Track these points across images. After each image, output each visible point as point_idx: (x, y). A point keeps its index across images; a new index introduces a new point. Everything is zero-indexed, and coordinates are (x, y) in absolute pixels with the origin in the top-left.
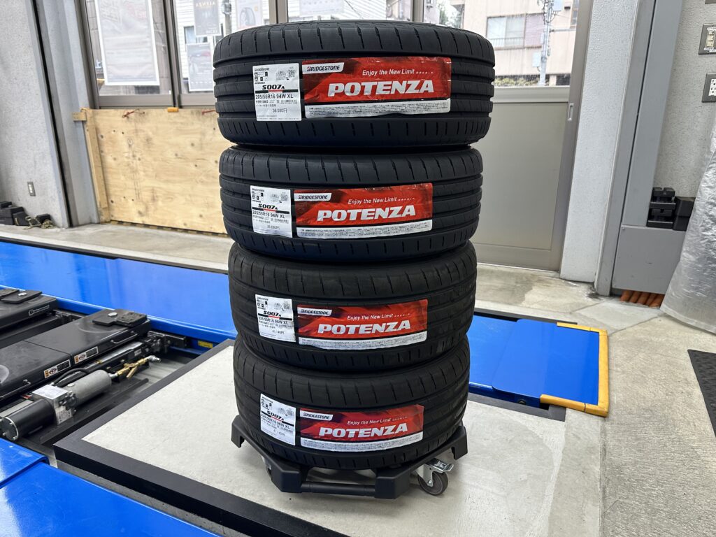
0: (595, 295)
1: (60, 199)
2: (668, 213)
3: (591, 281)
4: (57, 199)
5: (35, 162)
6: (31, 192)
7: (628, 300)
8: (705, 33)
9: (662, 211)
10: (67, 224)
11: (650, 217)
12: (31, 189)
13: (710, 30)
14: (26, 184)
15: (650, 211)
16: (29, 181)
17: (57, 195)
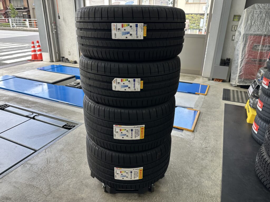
0: (209, 80)
3: (208, 77)
5: (71, 47)
6: (69, 54)
7: (215, 81)
8: (232, 27)
15: (220, 62)
16: (69, 51)
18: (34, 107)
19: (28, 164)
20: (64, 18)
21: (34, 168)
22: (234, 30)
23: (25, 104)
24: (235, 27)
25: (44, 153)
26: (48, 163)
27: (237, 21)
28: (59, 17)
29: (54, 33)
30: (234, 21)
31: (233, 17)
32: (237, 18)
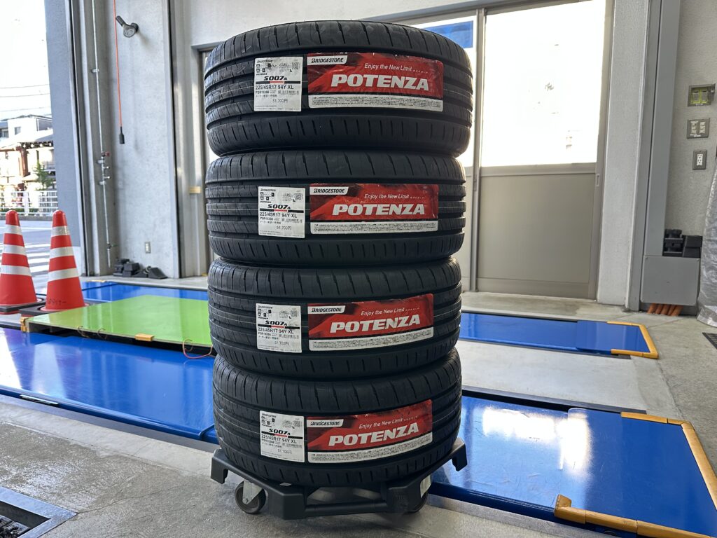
0: (628, 311)
1: (174, 254)
2: (678, 245)
3: (622, 304)
4: (171, 255)
5: (155, 226)
6: (147, 250)
7: (653, 312)
8: (689, 125)
9: (673, 244)
10: (177, 276)
11: (665, 249)
12: (147, 247)
13: (693, 123)
14: (143, 243)
15: (664, 244)
16: (147, 241)
17: (172, 252)
20: (136, 141)
22: (698, 133)
24: (698, 125)
27: (704, 104)
28: (122, 137)
29: (102, 186)
30: (695, 105)
31: (687, 95)
32: (701, 93)
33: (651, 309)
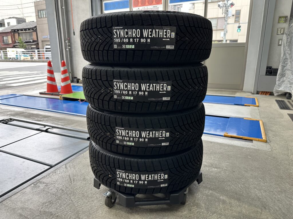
0: (253, 94)
2: (270, 72)
8: (278, 30)
11: (266, 73)
18: (46, 120)
19: (41, 183)
21: (50, 188)
22: (280, 33)
23: (34, 118)
24: (281, 30)
25: (65, 169)
26: (71, 181)
28: (74, 32)
29: (67, 51)
30: (280, 23)
31: (278, 19)
32: (283, 19)
33: (260, 93)
